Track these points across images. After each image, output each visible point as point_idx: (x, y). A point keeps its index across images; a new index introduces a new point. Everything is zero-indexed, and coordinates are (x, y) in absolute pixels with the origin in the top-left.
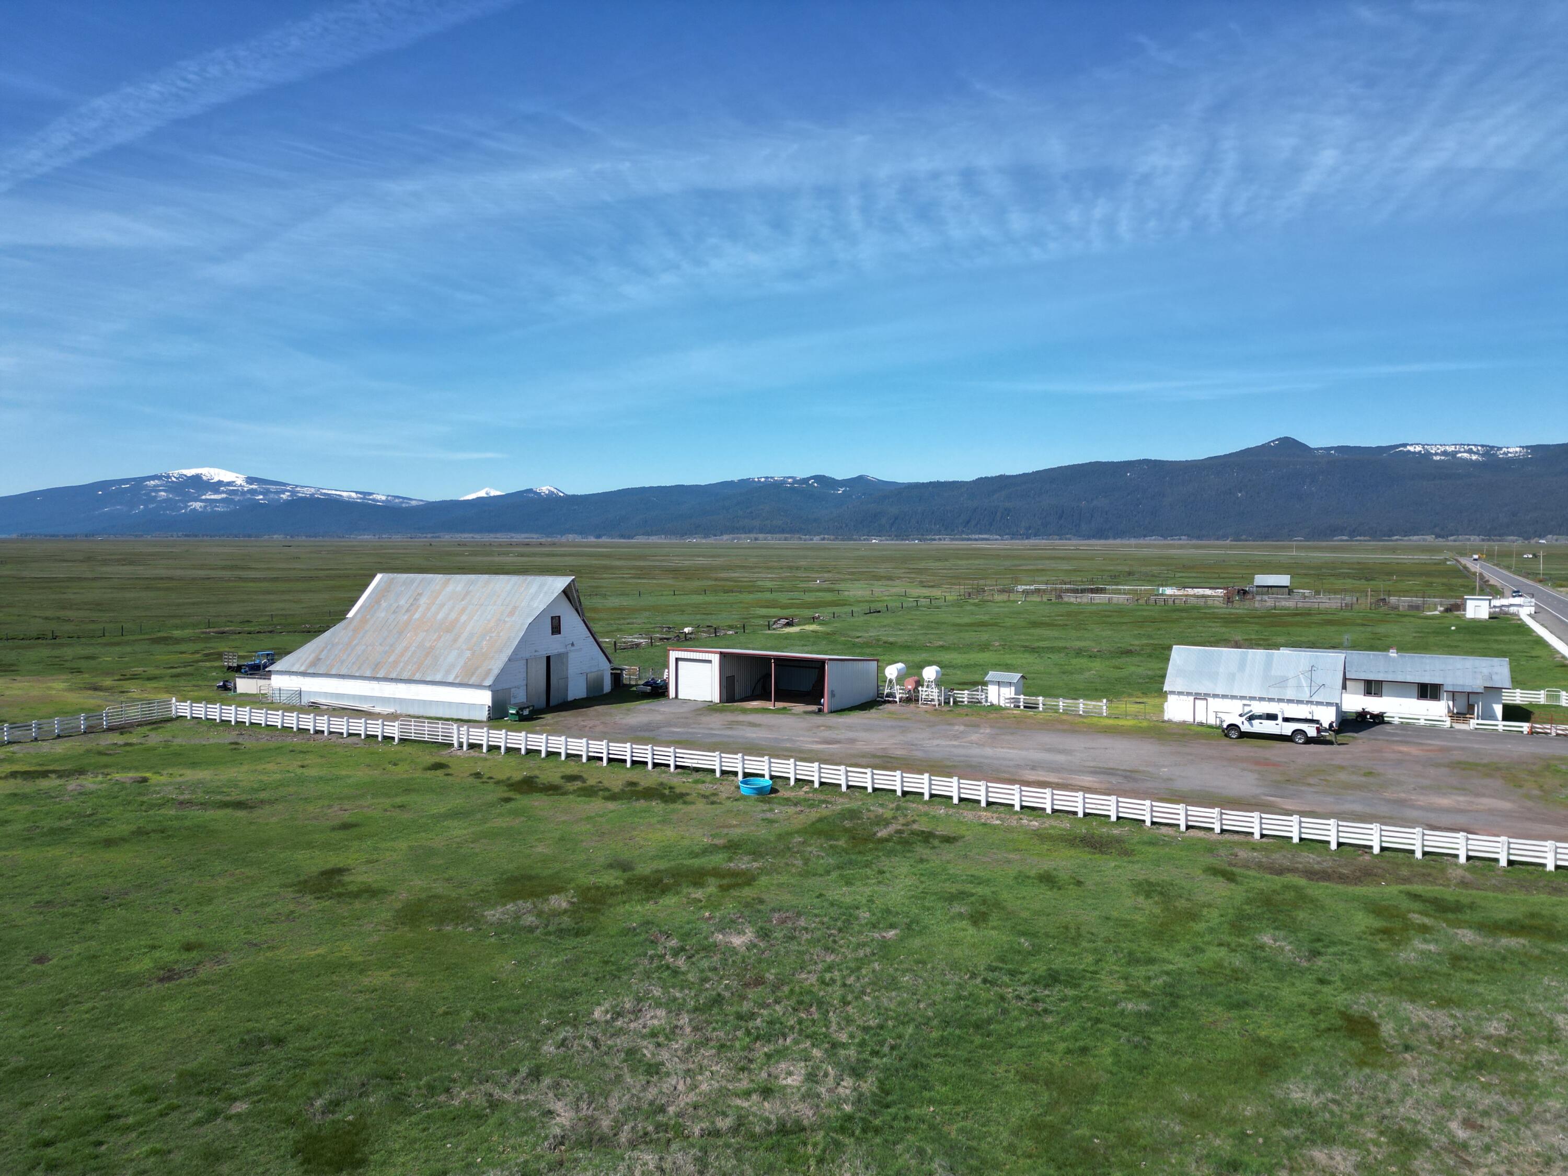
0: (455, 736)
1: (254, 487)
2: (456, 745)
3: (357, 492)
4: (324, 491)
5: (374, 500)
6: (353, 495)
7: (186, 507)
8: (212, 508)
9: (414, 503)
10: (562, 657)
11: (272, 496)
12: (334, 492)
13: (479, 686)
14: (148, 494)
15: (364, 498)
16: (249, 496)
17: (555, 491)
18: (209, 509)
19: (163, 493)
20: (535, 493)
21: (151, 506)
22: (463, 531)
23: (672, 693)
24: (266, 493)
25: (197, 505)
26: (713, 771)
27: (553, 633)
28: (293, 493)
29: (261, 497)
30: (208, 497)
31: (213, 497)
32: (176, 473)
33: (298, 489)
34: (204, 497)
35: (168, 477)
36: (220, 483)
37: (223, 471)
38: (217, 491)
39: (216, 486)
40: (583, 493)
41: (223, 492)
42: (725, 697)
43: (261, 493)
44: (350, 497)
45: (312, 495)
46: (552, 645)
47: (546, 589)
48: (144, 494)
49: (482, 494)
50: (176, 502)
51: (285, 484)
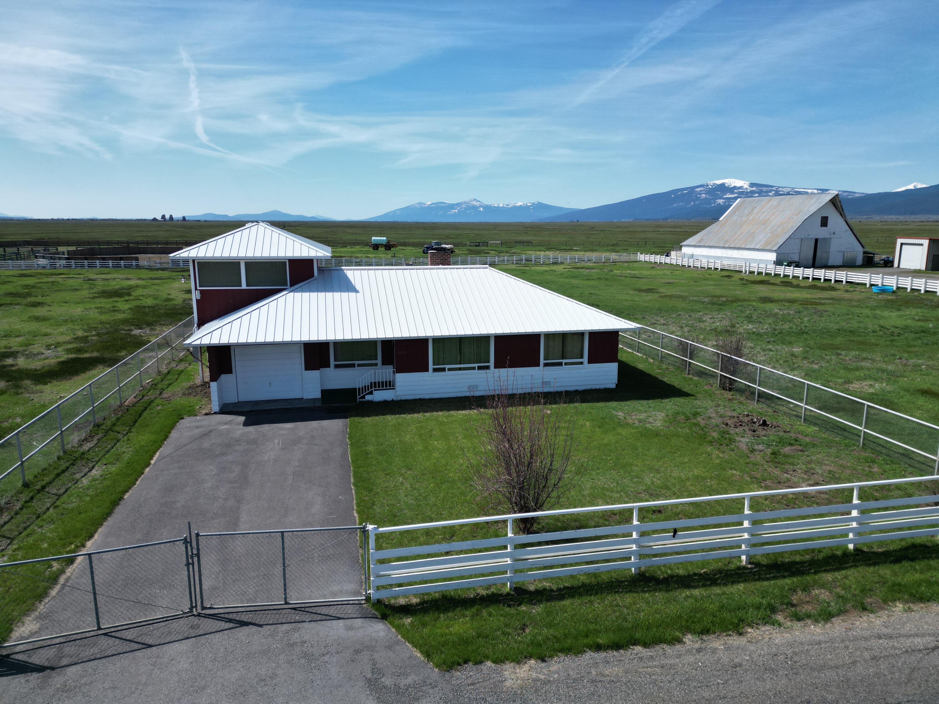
0: (744, 267)
1: (754, 189)
2: (744, 272)
3: (818, 190)
4: (796, 190)
7: (715, 202)
8: (729, 203)
9: (857, 195)
10: (827, 241)
11: (764, 194)
13: (770, 251)
14: (696, 196)
16: (750, 195)
19: (704, 195)
21: (697, 203)
23: (896, 265)
24: (760, 192)
25: (720, 201)
26: (865, 284)
27: (822, 226)
28: (777, 191)
30: (727, 196)
31: (730, 196)
32: (711, 183)
33: (780, 189)
34: (725, 196)
35: (708, 185)
36: (735, 187)
37: (737, 181)
38: (732, 193)
39: (733, 189)
41: (736, 193)
42: (930, 267)
43: (757, 193)
46: (821, 233)
47: (820, 201)
48: (694, 196)
49: (911, 187)
50: (710, 199)
51: (772, 187)
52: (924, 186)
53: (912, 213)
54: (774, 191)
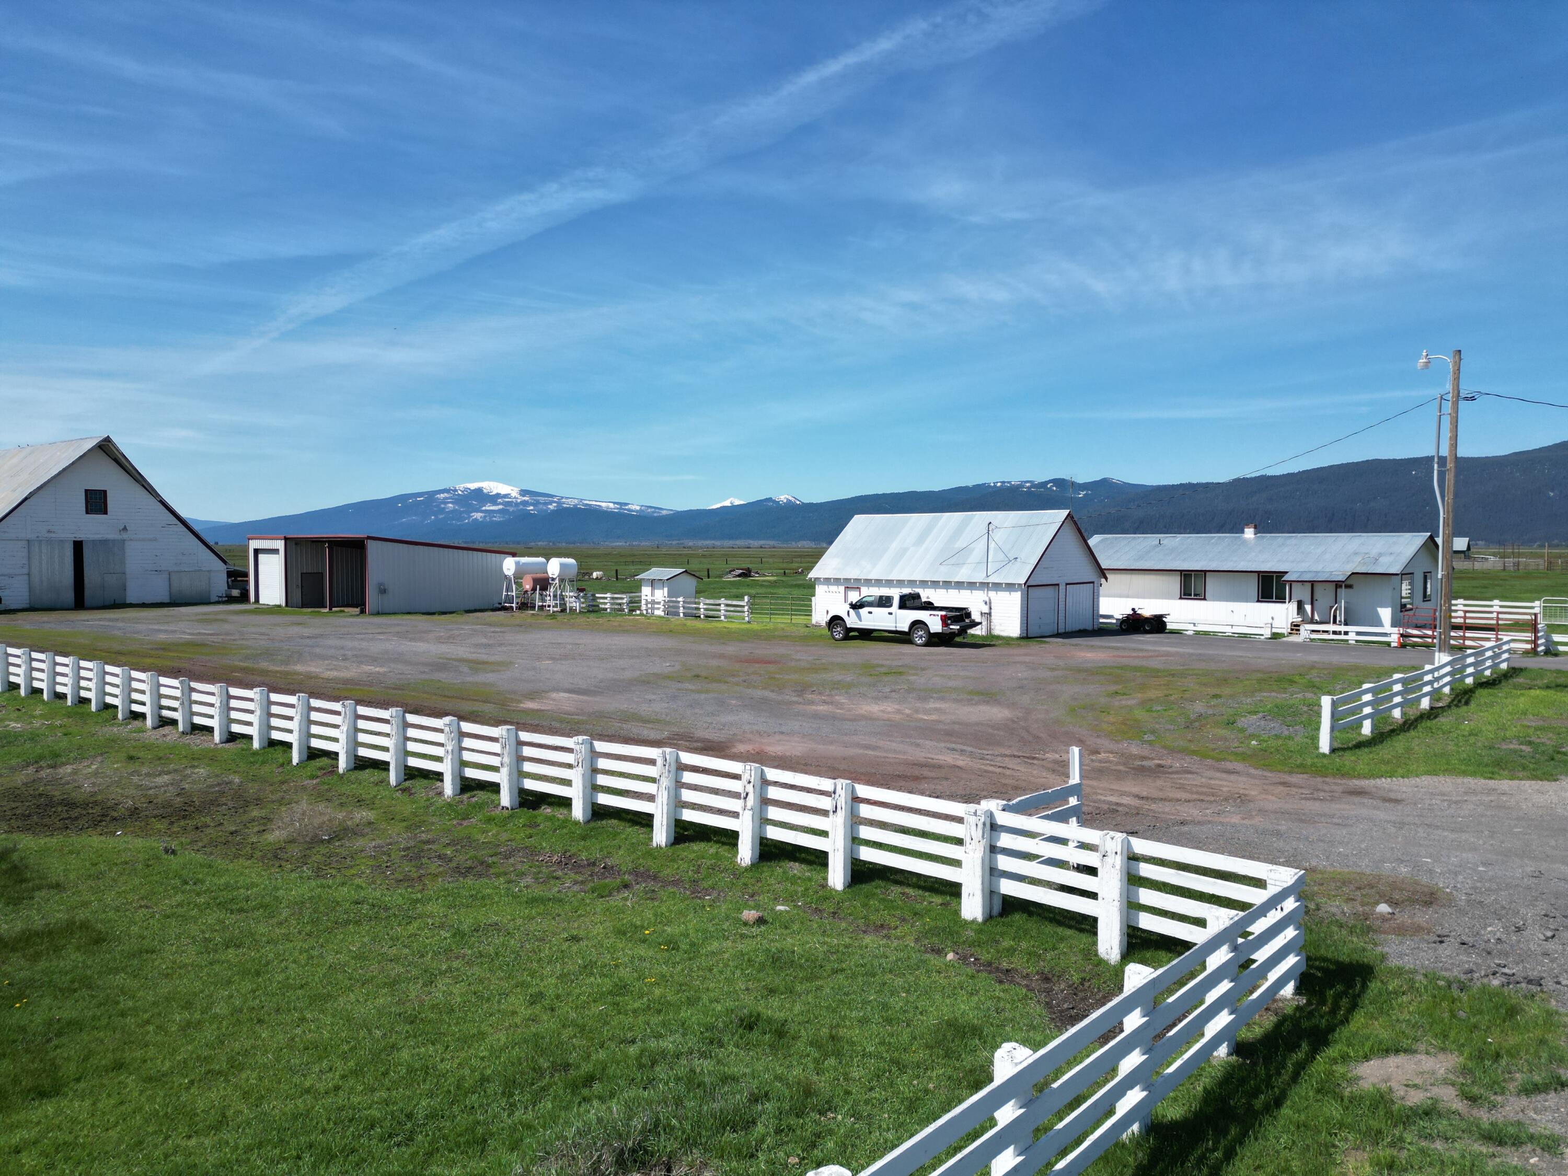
1: (526, 498)
3: (614, 503)
5: (629, 510)
6: (611, 505)
7: (469, 517)
8: (491, 518)
9: (664, 512)
10: (111, 544)
11: (541, 506)
12: (594, 503)
14: (438, 506)
15: (621, 509)
16: (521, 507)
17: (793, 500)
18: (488, 519)
19: (450, 505)
20: (774, 501)
21: (441, 517)
22: (706, 539)
24: (536, 504)
25: (478, 516)
27: (90, 511)
28: (559, 503)
29: (532, 508)
30: (487, 508)
31: (491, 508)
32: (462, 486)
33: (564, 500)
34: (484, 508)
35: (456, 490)
36: (498, 495)
37: (501, 485)
38: (495, 503)
39: (494, 498)
40: (819, 502)
41: (500, 504)
43: (531, 504)
44: (608, 508)
45: (575, 505)
46: (91, 527)
48: (435, 506)
49: (727, 503)
50: (461, 512)
51: (552, 496)
52: (742, 502)
53: (731, 537)
54: (555, 502)
